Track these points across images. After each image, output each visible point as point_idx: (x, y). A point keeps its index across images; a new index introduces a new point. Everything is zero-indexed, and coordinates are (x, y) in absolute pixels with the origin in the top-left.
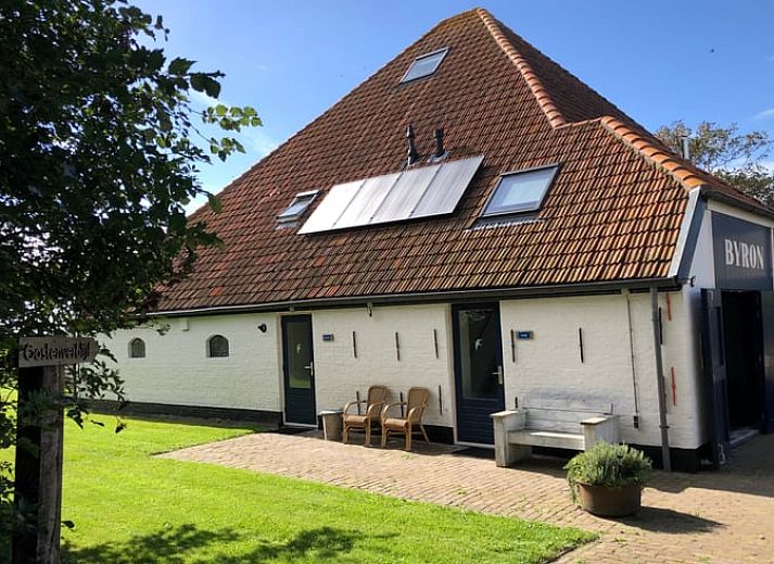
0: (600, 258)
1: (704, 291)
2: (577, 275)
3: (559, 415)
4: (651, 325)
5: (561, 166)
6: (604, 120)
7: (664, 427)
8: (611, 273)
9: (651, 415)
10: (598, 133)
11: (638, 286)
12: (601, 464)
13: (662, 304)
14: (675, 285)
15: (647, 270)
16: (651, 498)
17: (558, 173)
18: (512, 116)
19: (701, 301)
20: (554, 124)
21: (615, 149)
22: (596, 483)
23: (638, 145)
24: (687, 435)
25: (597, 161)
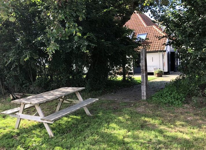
0: (155, 48)
1: (169, 52)
2: (152, 50)
3: (150, 69)
4: (162, 56)
5: (147, 33)
6: (154, 26)
7: (163, 69)
8: (157, 50)
9: (162, 68)
10: (153, 28)
11: (161, 51)
12: (158, 71)
13: (164, 54)
14: (165, 51)
15: (162, 49)
16: (163, 76)
17: (147, 35)
18: (138, 24)
19: (168, 53)
20: (145, 26)
21: (156, 31)
22: (158, 73)
23: (159, 31)
24: (166, 70)
25: (153, 33)
